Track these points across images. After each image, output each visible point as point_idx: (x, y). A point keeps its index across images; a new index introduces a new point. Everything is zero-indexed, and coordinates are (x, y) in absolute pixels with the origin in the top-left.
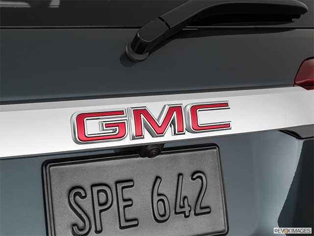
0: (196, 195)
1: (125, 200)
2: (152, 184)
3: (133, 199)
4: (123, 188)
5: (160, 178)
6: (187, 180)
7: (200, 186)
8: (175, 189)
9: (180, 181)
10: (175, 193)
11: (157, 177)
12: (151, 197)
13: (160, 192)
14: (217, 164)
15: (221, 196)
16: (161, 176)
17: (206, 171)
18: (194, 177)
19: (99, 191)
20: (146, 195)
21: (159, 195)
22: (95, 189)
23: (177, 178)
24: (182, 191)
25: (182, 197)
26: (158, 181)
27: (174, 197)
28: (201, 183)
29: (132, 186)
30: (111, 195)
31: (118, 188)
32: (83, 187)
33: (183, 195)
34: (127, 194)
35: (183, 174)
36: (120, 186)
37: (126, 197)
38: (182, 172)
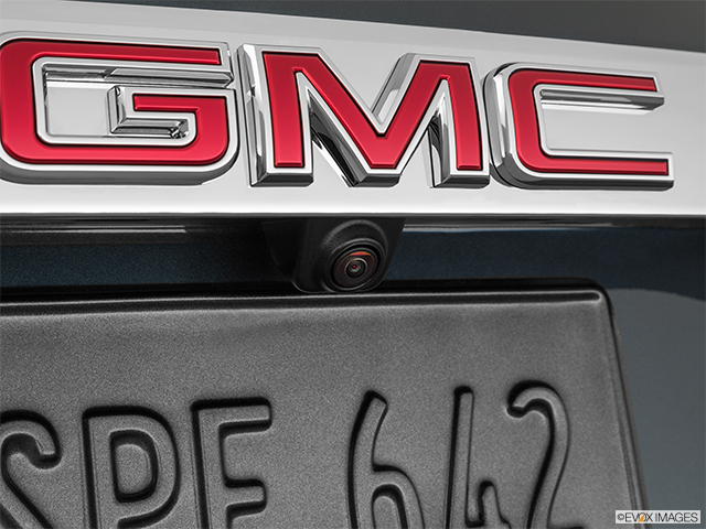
0: (530, 479)
1: (232, 483)
2: (349, 422)
3: (269, 482)
4: (226, 430)
5: (383, 400)
6: (489, 413)
7: (544, 442)
8: (444, 448)
9: (464, 417)
10: (443, 464)
11: (370, 397)
12: (343, 473)
13: (384, 457)
14: (605, 359)
15: (625, 485)
16: (384, 391)
17: (565, 383)
18: (520, 403)
19: (117, 439)
20: (326, 468)
21: (378, 468)
22: (103, 429)
23: (449, 404)
24: (473, 457)
25: (474, 482)
26: (376, 409)
27: (442, 482)
28: (546, 432)
29: (264, 425)
30: (171, 457)
31: (203, 426)
32: (47, 416)
33: (479, 473)
34: (244, 456)
35: (477, 390)
36: (211, 422)
37: (237, 470)
38: (470, 382)
